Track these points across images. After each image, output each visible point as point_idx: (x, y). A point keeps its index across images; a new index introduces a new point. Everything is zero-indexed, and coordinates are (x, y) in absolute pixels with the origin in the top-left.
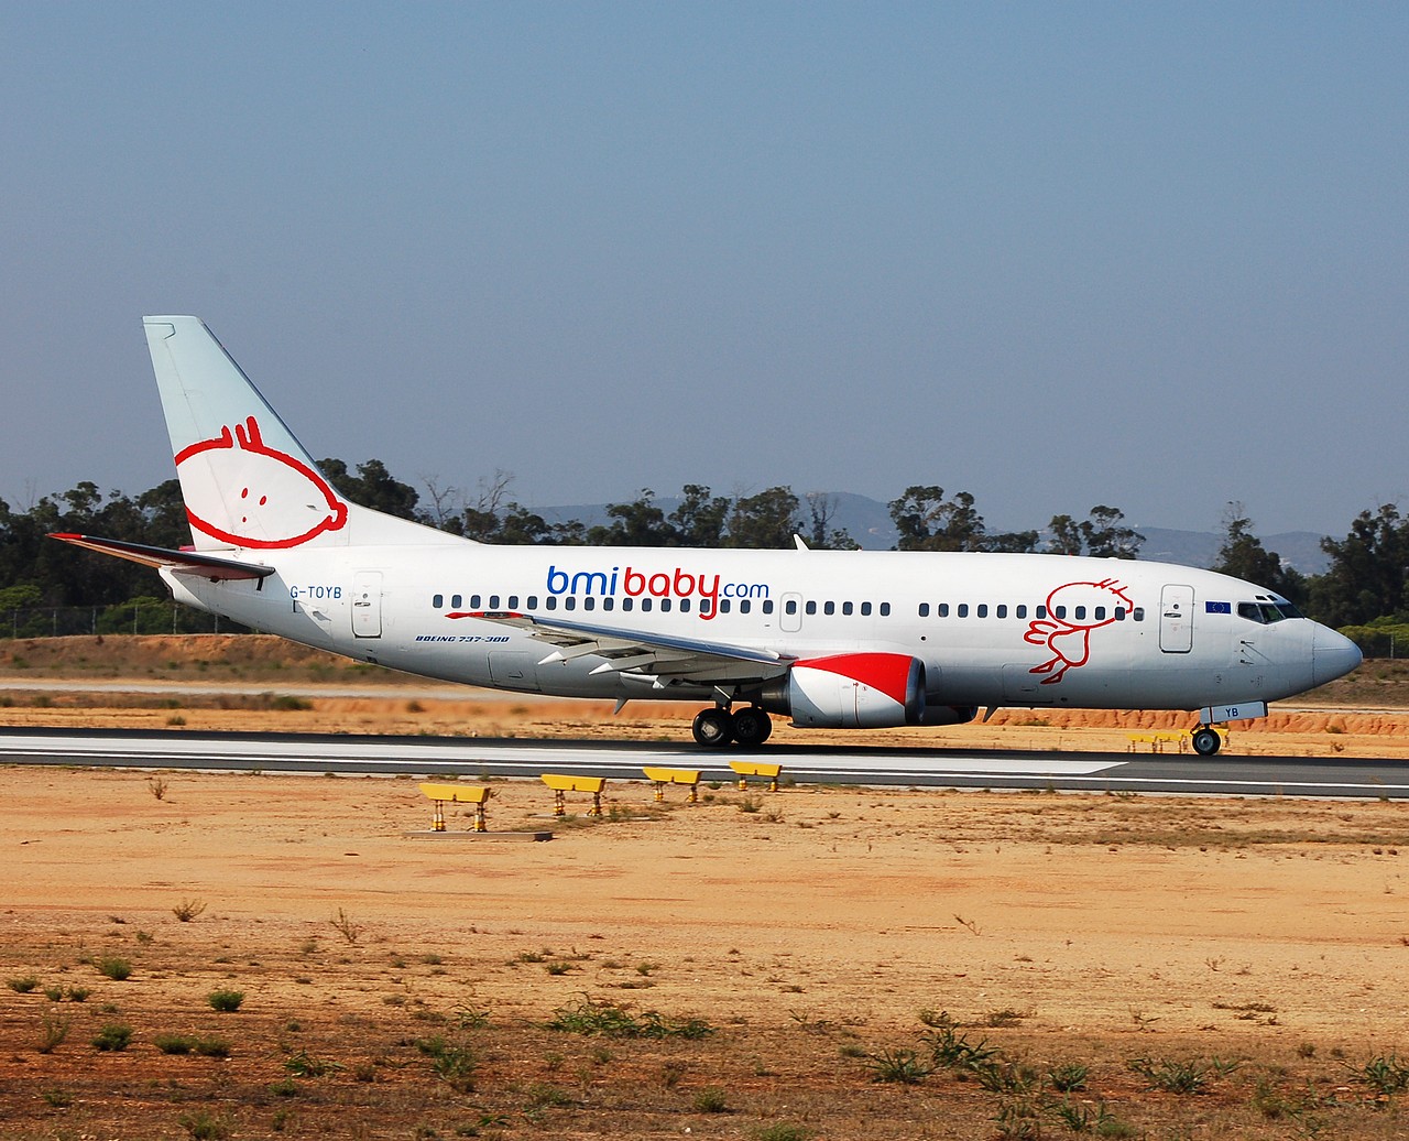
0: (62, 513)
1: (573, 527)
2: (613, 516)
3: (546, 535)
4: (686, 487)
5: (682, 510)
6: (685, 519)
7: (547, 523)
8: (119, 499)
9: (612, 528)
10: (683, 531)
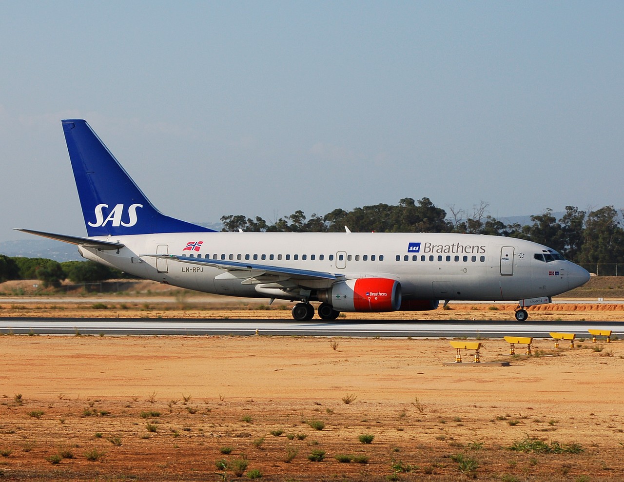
0: (289, 225)
1: (516, 226)
2: (534, 220)
3: (504, 230)
4: (566, 207)
5: (565, 218)
6: (566, 221)
7: (505, 224)
8: (315, 218)
9: (533, 226)
10: (565, 227)
